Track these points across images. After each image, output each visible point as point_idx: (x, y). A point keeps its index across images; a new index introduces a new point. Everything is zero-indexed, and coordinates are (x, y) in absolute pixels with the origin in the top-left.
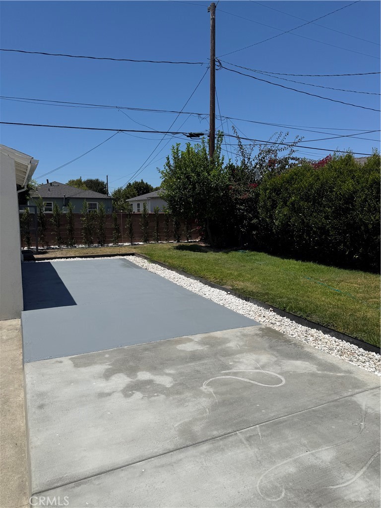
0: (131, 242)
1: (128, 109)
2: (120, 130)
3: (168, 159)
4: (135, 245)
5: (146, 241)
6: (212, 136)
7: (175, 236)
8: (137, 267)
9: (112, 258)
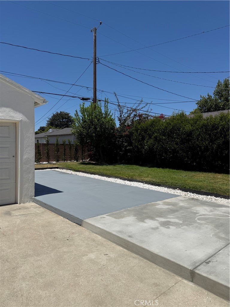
0: (48, 162)
4: (50, 163)
5: (58, 161)
6: (95, 100)
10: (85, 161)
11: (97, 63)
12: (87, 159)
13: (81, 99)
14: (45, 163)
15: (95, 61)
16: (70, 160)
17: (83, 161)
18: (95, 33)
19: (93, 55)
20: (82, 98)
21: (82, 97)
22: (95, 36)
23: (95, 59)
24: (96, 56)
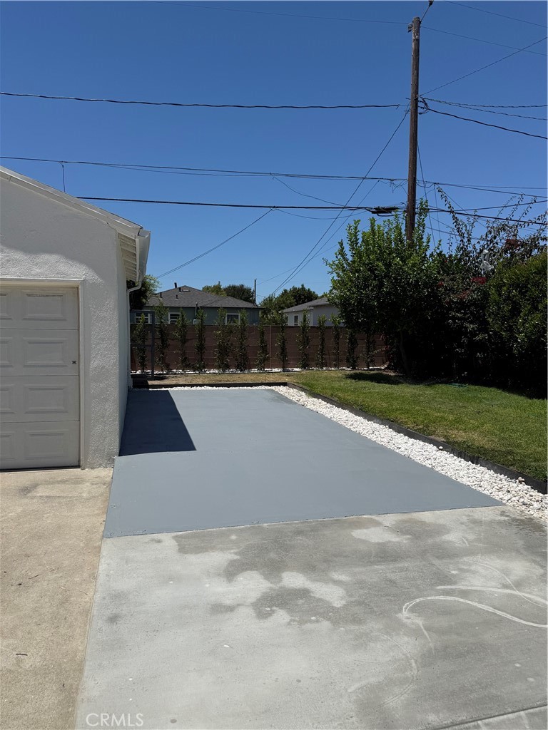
0: (284, 367)
1: (287, 175)
2: (274, 207)
3: (341, 244)
4: (288, 371)
5: (305, 366)
6: (411, 212)
7: (348, 361)
8: (290, 402)
9: (254, 388)
10: (373, 370)
11: (420, 110)
12: (384, 364)
13: (373, 212)
14: (276, 370)
15: (416, 106)
16: (335, 366)
17: (371, 370)
18: (418, 32)
19: (409, 93)
20: (376, 209)
21: (377, 206)
22: (418, 40)
23: (417, 100)
24: (416, 92)
